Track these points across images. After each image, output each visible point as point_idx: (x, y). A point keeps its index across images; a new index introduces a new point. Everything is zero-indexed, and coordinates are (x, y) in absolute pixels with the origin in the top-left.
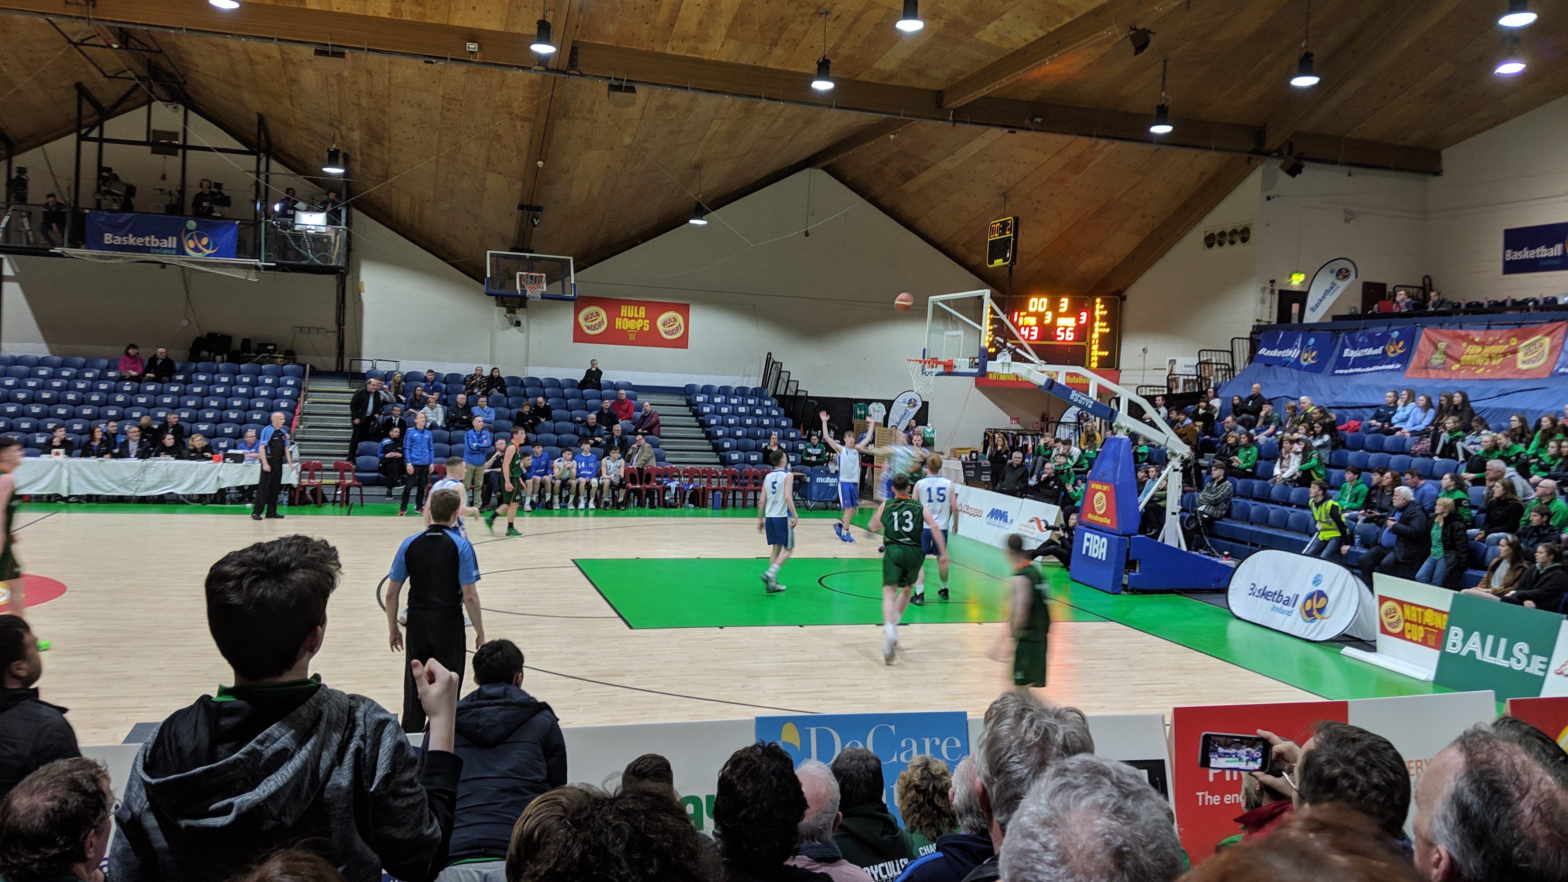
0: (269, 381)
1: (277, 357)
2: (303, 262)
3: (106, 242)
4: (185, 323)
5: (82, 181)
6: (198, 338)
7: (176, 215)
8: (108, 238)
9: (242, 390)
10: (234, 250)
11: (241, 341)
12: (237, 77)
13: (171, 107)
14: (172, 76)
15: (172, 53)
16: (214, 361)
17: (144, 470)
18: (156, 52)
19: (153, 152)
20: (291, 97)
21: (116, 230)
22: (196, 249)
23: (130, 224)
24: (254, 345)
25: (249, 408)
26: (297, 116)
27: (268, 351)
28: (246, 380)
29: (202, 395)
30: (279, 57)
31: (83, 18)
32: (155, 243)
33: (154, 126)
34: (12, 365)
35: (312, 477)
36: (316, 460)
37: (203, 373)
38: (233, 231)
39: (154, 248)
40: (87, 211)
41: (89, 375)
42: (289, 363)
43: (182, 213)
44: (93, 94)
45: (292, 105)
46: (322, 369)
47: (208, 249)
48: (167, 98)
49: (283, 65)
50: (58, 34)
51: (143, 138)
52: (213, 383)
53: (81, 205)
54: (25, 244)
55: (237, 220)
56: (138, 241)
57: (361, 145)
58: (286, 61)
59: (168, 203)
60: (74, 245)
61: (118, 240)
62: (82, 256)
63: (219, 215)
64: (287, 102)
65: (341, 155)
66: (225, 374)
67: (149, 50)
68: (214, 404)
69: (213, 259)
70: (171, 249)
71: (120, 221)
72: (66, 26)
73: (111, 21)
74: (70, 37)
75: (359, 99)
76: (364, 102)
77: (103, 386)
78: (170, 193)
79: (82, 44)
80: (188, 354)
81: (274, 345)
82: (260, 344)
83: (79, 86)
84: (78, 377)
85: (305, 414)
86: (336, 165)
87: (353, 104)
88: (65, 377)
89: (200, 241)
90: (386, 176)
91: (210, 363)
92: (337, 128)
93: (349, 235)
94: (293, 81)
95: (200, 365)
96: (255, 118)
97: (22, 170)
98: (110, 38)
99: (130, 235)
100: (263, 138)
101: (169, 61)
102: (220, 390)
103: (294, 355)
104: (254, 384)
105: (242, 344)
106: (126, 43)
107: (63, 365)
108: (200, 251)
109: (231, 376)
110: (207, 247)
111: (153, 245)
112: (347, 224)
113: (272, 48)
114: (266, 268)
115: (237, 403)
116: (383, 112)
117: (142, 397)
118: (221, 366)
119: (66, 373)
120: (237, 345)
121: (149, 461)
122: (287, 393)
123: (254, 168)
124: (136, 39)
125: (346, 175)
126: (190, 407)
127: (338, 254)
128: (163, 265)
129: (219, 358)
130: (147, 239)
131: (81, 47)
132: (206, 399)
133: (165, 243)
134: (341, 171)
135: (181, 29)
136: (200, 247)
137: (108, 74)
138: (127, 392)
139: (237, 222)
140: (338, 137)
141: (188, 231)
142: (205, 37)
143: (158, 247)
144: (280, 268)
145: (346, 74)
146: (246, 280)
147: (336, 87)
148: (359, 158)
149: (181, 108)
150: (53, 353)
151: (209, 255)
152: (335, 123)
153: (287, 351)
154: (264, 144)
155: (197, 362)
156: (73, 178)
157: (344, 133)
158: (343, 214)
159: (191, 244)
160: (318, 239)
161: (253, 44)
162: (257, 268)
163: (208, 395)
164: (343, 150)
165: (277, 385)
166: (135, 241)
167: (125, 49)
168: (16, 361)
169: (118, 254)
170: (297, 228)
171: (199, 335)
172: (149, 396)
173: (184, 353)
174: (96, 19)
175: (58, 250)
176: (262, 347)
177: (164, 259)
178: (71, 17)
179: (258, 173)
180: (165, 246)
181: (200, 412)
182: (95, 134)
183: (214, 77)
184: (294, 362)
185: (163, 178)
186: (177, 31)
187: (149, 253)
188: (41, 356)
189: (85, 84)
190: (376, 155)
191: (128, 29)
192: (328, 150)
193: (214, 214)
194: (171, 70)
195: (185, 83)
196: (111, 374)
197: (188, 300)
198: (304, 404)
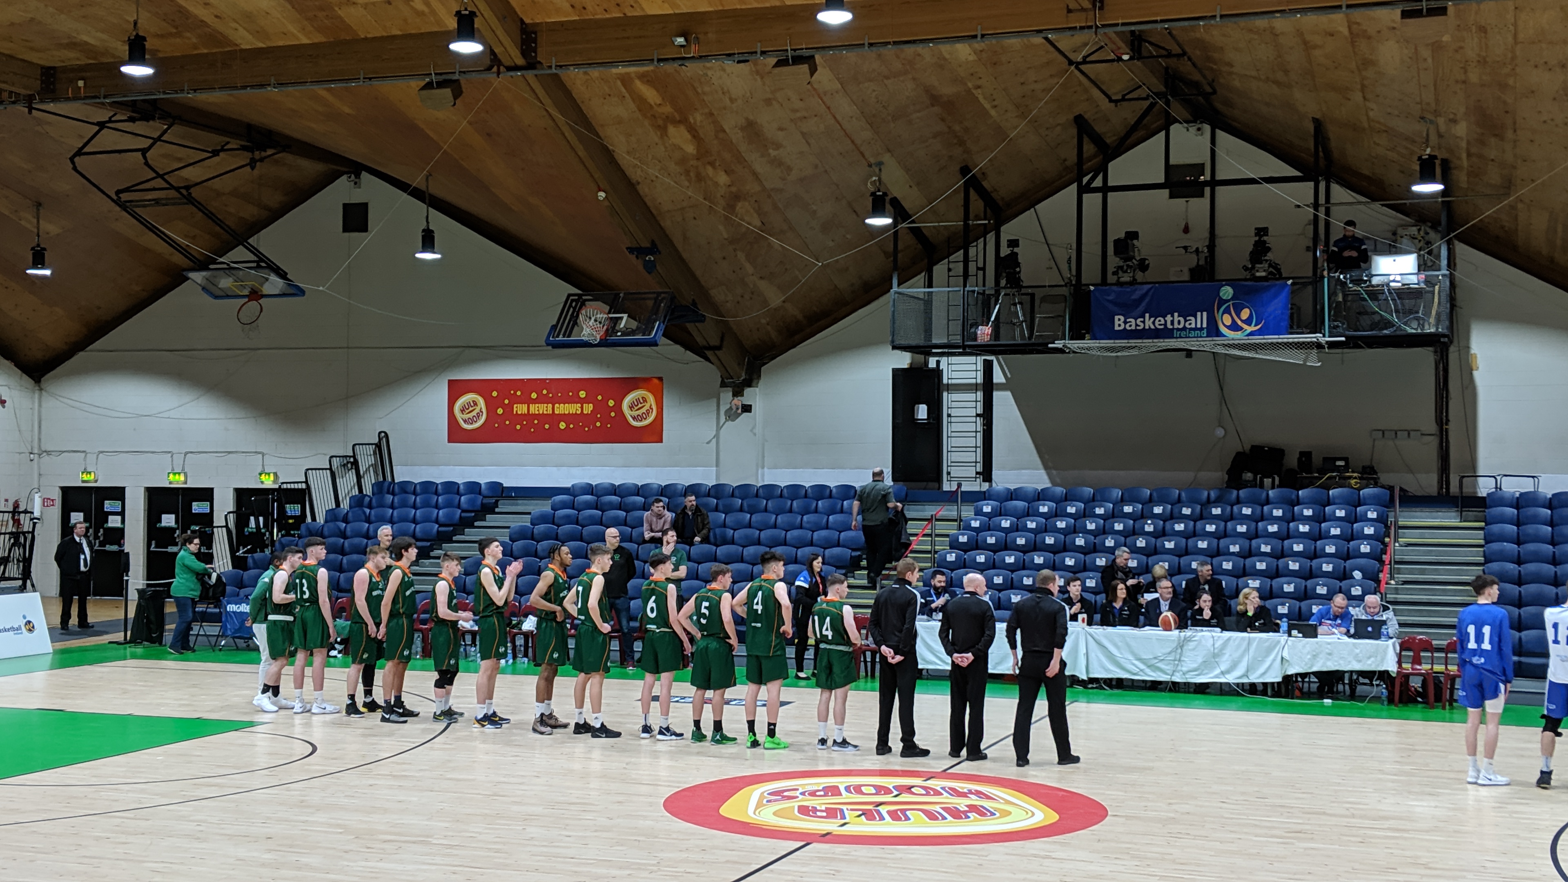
0: (1340, 513)
1: (1350, 478)
2: (1385, 332)
3: (1117, 328)
4: (1220, 432)
5: (1084, 248)
6: (1238, 454)
7: (1204, 281)
8: (1119, 323)
9: (1304, 528)
10: (1285, 324)
11: (1298, 456)
12: (1286, 72)
13: (1193, 130)
14: (1196, 85)
15: (1198, 52)
16: (1262, 486)
17: (1181, 645)
18: (1178, 56)
19: (1172, 196)
20: (1363, 88)
21: (1128, 310)
22: (1234, 327)
23: (1147, 300)
24: (1317, 460)
25: (1315, 555)
26: (1371, 114)
27: (1338, 469)
28: (1308, 512)
29: (1250, 536)
30: (1345, 31)
31: (1090, 27)
32: (1179, 322)
33: (1172, 161)
34: (1007, 500)
35: (1417, 660)
36: (1421, 634)
37: (1248, 503)
38: (1284, 295)
39: (1178, 329)
40: (1092, 288)
41: (1100, 511)
42: (1367, 486)
43: (1212, 278)
44: (1096, 128)
45: (1364, 98)
46: (1419, 493)
47: (1250, 325)
48: (1190, 118)
49: (1353, 43)
50: (1056, 54)
51: (1161, 179)
52: (1262, 518)
53: (1084, 281)
54: (1019, 342)
55: (1289, 279)
56: (1157, 323)
57: (1468, 143)
58: (1356, 35)
59: (1194, 264)
60: (1077, 335)
61: (1132, 324)
62: (1089, 349)
63: (1263, 274)
64: (1357, 97)
65: (1438, 162)
66: (1278, 504)
67: (1170, 55)
68: (1265, 549)
69: (1258, 339)
70: (1201, 329)
71: (1135, 296)
72: (1065, 42)
73: (1123, 24)
74: (1072, 56)
75: (1466, 72)
76: (1474, 77)
77: (1119, 527)
78: (1197, 249)
79: (1084, 62)
80: (1226, 477)
81: (1346, 459)
82: (1325, 459)
83: (1080, 122)
84: (1087, 514)
85: (1397, 563)
86: (1431, 179)
87: (1457, 82)
88: (1070, 515)
89: (1239, 316)
90: (1508, 186)
91: (1257, 490)
92: (1431, 122)
93: (1453, 285)
94: (1367, 63)
95: (1242, 493)
96: (1311, 127)
97: (1013, 243)
98: (1119, 48)
99: (1147, 315)
100: (1321, 154)
101: (1194, 65)
102: (1272, 529)
103: (1375, 473)
104: (1319, 518)
105: (1299, 459)
106: (1139, 52)
107: (1068, 498)
108: (1241, 329)
109: (1286, 507)
110: (1248, 322)
111: (1176, 326)
112: (1449, 266)
113: (1338, 21)
114: (1331, 345)
115: (1298, 548)
116: (1503, 86)
117: (1170, 541)
118: (1271, 493)
119: (1071, 510)
120: (1292, 461)
121: (1188, 633)
122: (1369, 531)
123: (1312, 201)
124: (1151, 43)
125: (1444, 193)
126: (1233, 553)
127: (1438, 314)
128: (1189, 353)
129: (1267, 481)
130: (1169, 318)
131: (1082, 67)
132: (1254, 542)
133: (1192, 323)
134: (1438, 187)
135: (1214, 17)
136: (1239, 323)
137: (1114, 98)
138: (1149, 533)
139: (1290, 282)
140: (1433, 138)
141: (1222, 302)
142: (1242, 22)
143: (1184, 328)
144: (1352, 343)
145: (1446, 38)
146: (1304, 365)
147: (1430, 60)
148: (1465, 163)
149: (1207, 128)
150: (1054, 484)
151: (1252, 334)
152: (1430, 116)
153: (1364, 467)
154: (1322, 163)
155: (1238, 490)
156: (1074, 246)
157: (1443, 128)
158: (1444, 253)
159: (1227, 320)
160: (1406, 293)
161: (1311, 20)
162: (1319, 346)
163: (1257, 536)
164: (1441, 155)
165: (1352, 519)
166: (1154, 323)
167: (1138, 59)
168: (1013, 495)
169: (1133, 342)
170: (1375, 281)
171: (1242, 450)
172: (1178, 538)
173: (1219, 476)
174: (1104, 26)
175: (1059, 344)
176: (1329, 463)
177: (1191, 344)
178: (1075, 28)
179: (1316, 206)
180: (1193, 326)
181: (1249, 561)
182: (1098, 183)
183: (1255, 78)
184: (1376, 485)
185: (1186, 230)
186: (1207, 22)
187: (1173, 337)
188: (1040, 487)
189: (1086, 117)
190: (1492, 154)
191: (1140, 31)
192: (1420, 158)
193: (1258, 274)
194: (1197, 77)
195: (1215, 92)
196: (1128, 509)
197: (1223, 399)
198: (1396, 548)
